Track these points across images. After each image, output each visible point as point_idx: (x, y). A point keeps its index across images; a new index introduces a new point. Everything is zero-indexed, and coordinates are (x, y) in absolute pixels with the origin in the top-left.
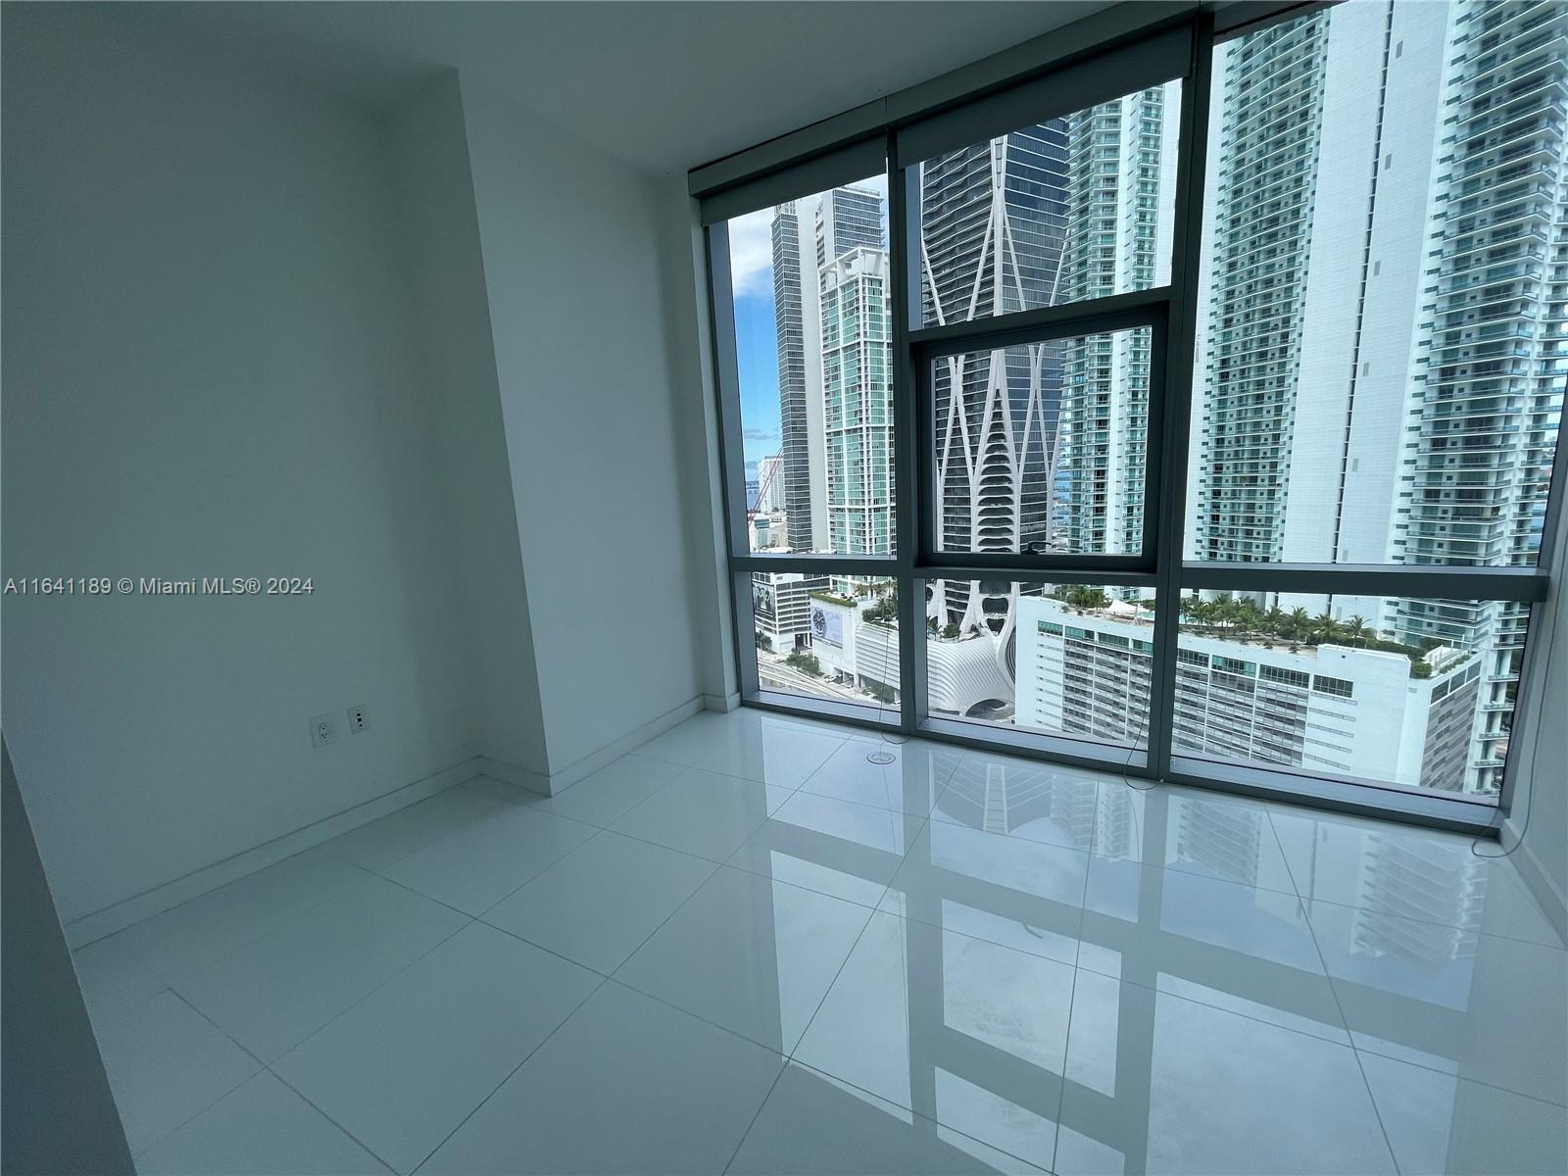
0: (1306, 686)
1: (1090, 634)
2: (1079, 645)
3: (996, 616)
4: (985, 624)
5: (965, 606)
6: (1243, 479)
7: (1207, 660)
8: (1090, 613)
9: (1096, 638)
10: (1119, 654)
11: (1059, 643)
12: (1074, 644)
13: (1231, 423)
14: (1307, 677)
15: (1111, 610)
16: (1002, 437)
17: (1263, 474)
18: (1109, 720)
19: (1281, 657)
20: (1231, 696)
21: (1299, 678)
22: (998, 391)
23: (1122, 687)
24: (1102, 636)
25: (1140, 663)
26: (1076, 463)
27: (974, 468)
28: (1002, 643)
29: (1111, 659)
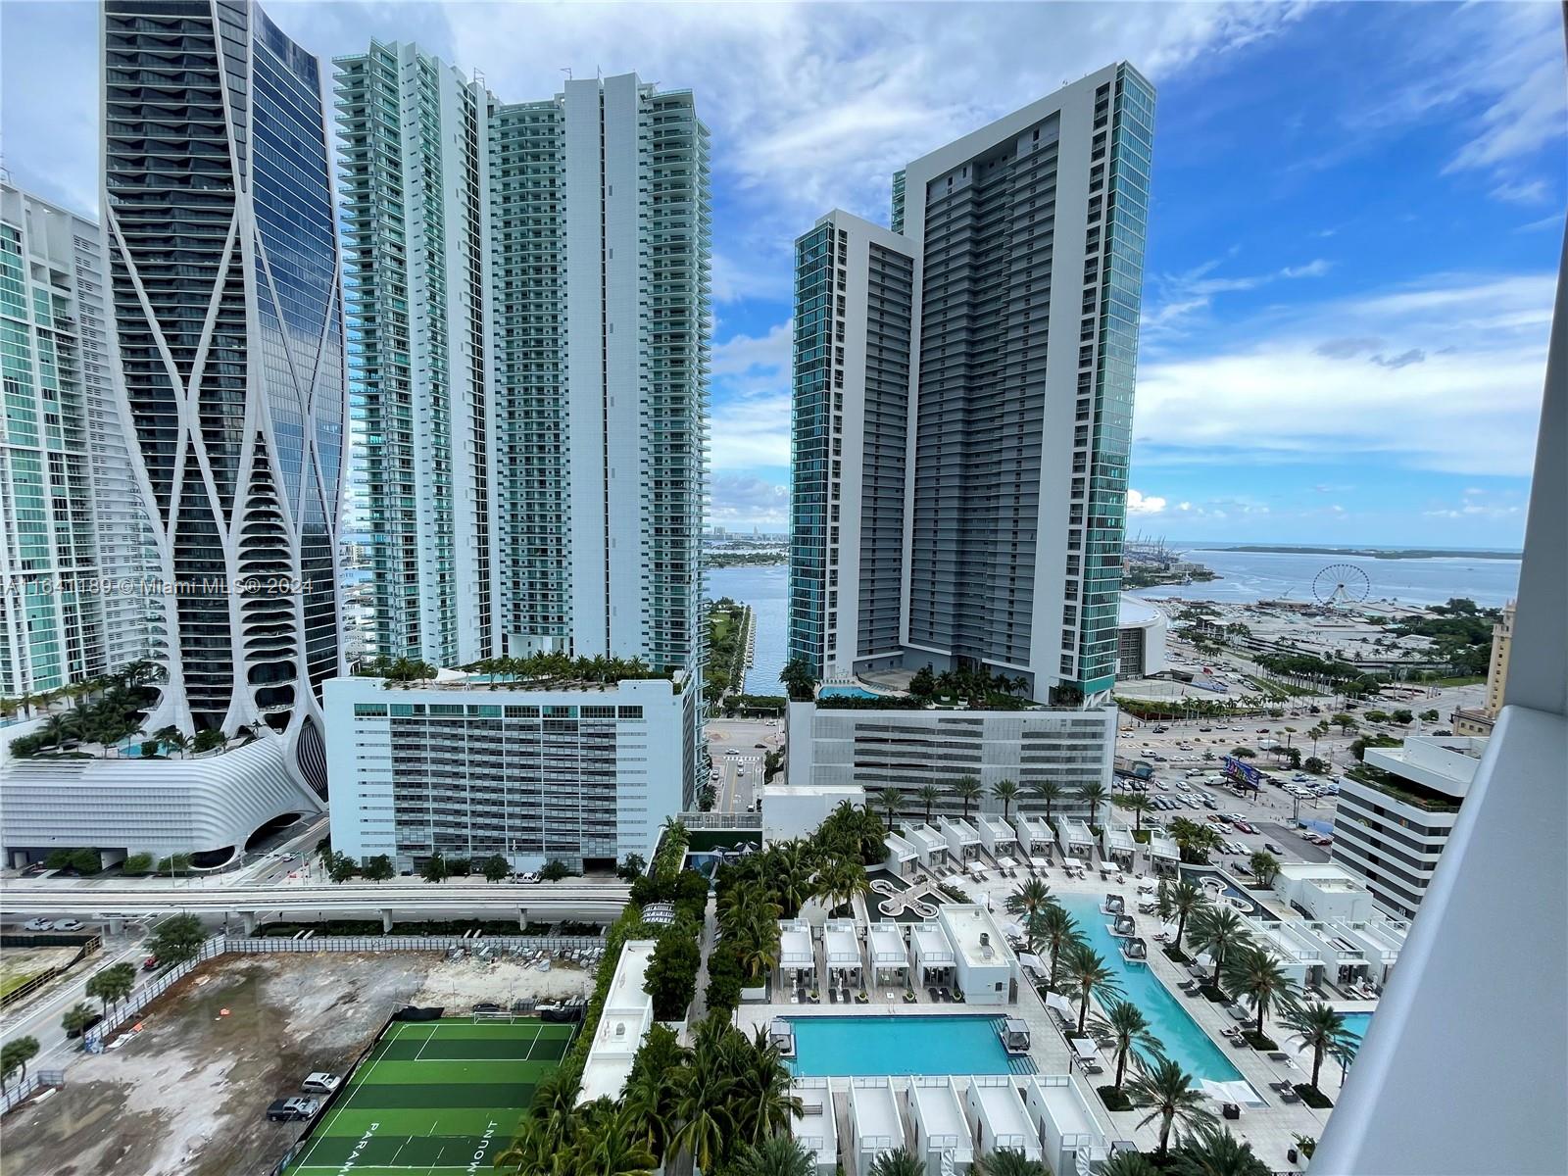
0: (614, 716)
1: (420, 708)
2: (409, 722)
3: (279, 709)
4: (262, 722)
5: (227, 704)
6: (537, 550)
7: (538, 711)
8: (415, 686)
9: (428, 711)
10: (454, 723)
11: (384, 725)
12: (401, 722)
13: (522, 502)
14: (613, 709)
15: (438, 679)
16: (271, 489)
17: (552, 546)
18: (449, 793)
19: (594, 697)
20: (560, 739)
21: (607, 711)
22: (260, 434)
23: (461, 756)
24: (433, 707)
25: (477, 727)
26: (378, 527)
27: (228, 525)
28: (291, 742)
29: (447, 730)
